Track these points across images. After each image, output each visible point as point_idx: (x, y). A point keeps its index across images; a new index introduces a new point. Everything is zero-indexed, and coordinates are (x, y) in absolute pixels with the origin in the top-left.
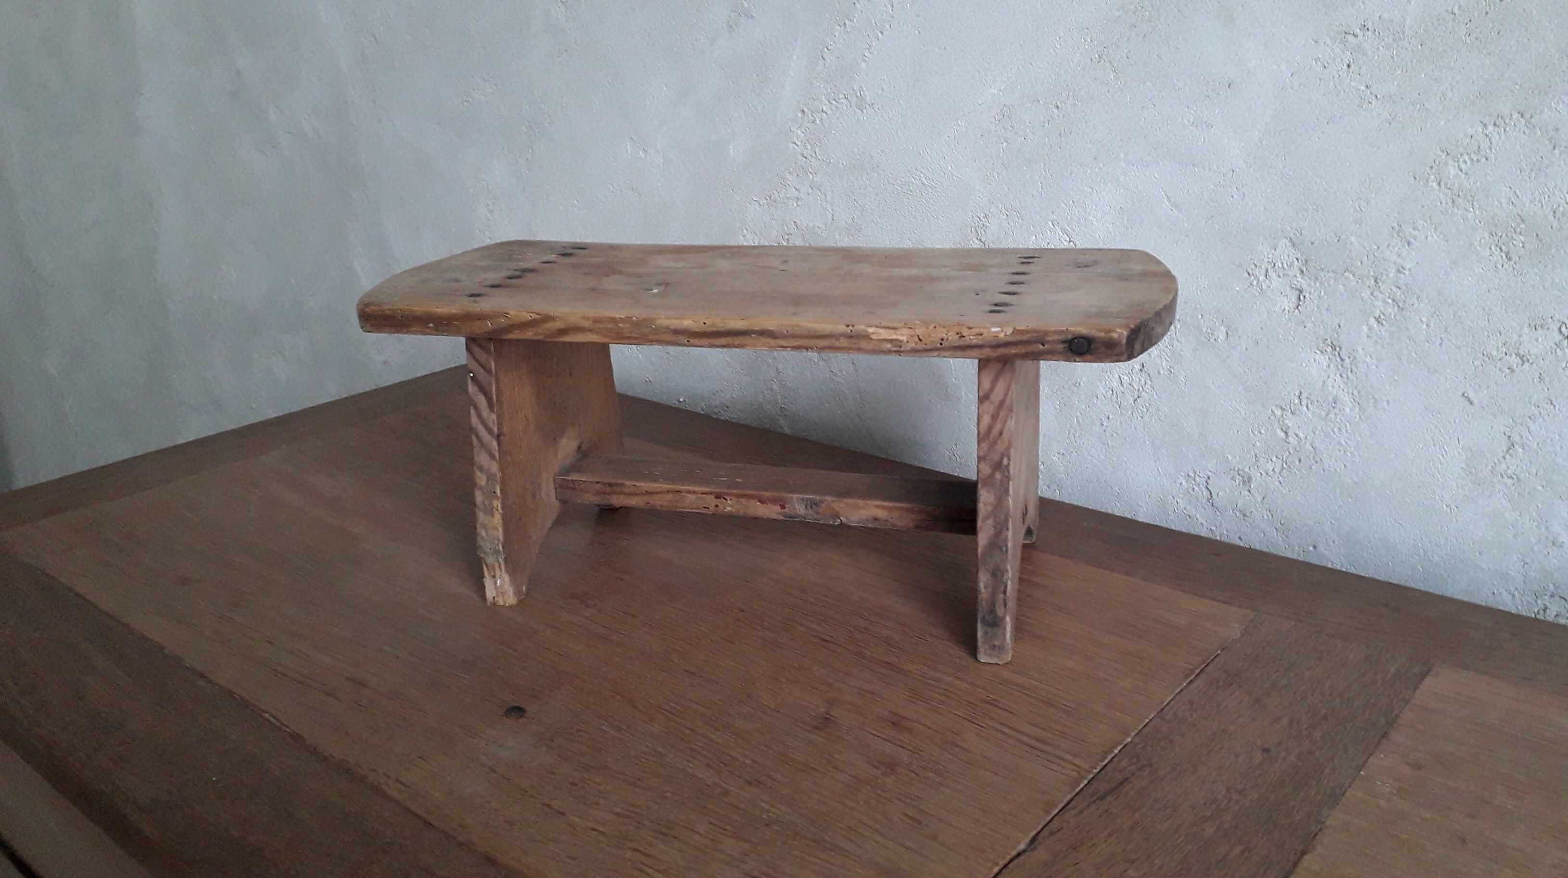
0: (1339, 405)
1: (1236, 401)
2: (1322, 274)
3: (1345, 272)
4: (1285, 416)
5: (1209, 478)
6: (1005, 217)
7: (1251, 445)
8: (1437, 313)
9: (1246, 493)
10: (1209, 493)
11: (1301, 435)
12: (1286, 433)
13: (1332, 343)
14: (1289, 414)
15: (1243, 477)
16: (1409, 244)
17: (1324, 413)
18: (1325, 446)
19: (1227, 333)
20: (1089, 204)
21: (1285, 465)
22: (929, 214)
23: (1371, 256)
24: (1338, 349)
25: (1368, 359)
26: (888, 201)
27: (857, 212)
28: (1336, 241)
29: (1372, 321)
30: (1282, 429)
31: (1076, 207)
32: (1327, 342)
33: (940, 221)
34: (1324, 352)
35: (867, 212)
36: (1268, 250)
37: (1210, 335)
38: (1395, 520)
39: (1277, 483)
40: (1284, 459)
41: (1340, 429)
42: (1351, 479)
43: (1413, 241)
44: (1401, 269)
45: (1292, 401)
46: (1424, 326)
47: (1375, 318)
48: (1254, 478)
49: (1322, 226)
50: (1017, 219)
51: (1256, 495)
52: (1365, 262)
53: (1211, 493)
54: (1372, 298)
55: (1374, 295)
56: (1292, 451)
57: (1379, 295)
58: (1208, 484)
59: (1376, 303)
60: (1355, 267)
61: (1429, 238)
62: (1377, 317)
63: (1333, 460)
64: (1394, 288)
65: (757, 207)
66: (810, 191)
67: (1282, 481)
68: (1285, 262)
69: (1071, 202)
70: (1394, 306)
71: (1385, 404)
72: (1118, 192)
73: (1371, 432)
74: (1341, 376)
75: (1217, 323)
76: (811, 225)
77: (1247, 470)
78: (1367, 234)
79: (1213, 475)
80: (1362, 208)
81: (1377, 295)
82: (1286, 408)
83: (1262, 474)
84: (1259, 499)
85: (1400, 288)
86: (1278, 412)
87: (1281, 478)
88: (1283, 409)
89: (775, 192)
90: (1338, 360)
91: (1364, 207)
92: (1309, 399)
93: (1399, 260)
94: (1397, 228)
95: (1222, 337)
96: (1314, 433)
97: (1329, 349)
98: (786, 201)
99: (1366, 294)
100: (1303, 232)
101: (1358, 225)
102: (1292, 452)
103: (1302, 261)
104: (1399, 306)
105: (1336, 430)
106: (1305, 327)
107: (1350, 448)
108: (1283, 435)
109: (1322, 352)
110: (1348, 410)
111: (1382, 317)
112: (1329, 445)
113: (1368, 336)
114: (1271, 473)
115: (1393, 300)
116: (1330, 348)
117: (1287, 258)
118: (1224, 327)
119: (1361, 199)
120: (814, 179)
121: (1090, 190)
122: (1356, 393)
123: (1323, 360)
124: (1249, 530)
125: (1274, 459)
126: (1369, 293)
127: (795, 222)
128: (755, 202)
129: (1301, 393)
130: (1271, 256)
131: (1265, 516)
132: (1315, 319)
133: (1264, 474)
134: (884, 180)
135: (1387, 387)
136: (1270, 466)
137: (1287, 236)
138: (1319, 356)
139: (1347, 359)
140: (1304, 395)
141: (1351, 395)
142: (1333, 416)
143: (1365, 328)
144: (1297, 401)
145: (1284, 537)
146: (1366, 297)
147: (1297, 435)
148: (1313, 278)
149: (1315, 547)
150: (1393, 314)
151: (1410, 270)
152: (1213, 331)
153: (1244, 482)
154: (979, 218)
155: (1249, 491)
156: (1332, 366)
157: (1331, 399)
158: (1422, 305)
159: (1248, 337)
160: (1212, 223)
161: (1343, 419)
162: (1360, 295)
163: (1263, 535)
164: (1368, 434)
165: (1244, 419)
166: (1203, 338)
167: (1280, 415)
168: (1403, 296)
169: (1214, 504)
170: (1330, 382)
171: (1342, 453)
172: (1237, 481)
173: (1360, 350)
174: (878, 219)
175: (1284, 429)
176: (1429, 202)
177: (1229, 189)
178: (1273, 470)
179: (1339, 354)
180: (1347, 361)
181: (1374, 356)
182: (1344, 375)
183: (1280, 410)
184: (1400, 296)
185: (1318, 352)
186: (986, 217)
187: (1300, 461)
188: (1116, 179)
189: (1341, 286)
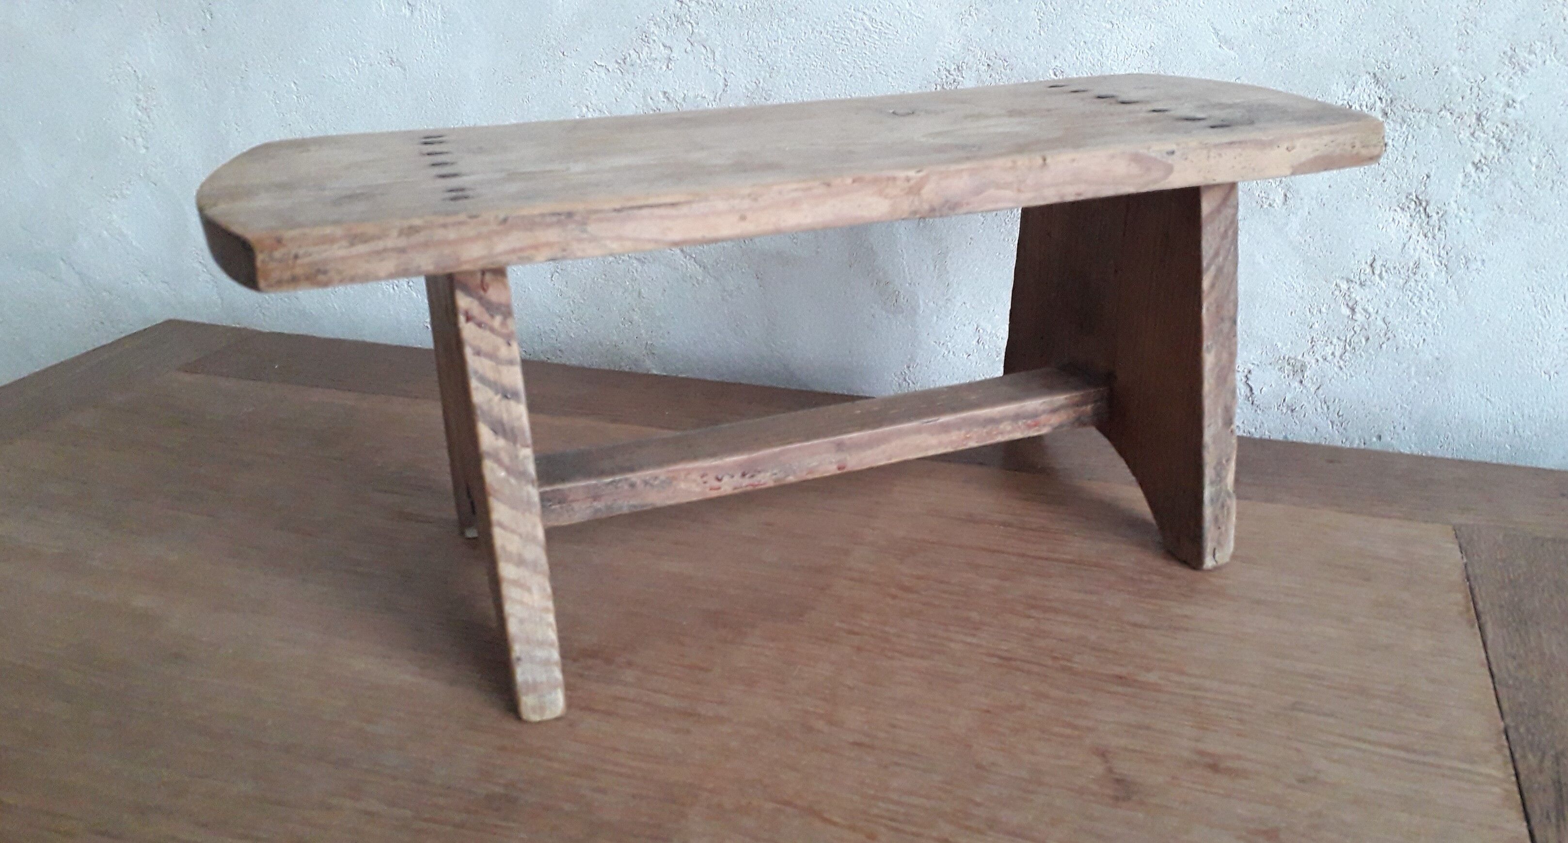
0: (1421, 270)
1: (1292, 277)
2: (1411, 115)
3: (1441, 111)
4: (1352, 290)
5: (1250, 372)
6: (986, 67)
7: (1307, 329)
8: (1551, 151)
9: (1297, 384)
10: (1249, 389)
11: (1371, 310)
12: (1353, 310)
13: (1417, 197)
14: (1357, 287)
15: (1293, 366)
16: (1523, 70)
17: (1401, 282)
18: (1400, 319)
19: (1286, 195)
20: (1108, 44)
21: (1347, 347)
22: (875, 71)
23: (1475, 90)
24: (1424, 204)
25: (1462, 213)
26: (812, 56)
27: (763, 73)
28: (1433, 74)
29: (1470, 168)
30: (1347, 305)
31: (1089, 49)
32: (1411, 197)
33: (890, 79)
34: (1406, 209)
35: (779, 72)
36: (1345, 90)
37: (1264, 200)
38: (1482, 396)
39: (1336, 369)
40: (1348, 341)
41: (1421, 299)
42: (1431, 355)
43: (1528, 67)
44: (1511, 102)
45: (1362, 271)
46: (1534, 169)
47: (1473, 163)
48: (1309, 366)
49: (1417, 55)
50: (1003, 70)
51: (1309, 385)
52: (1467, 98)
53: (1251, 390)
54: (1473, 139)
55: (1476, 135)
56: (1357, 329)
57: (1482, 135)
58: (1248, 379)
59: (1477, 145)
60: (1454, 104)
61: (1548, 62)
62: (1476, 161)
63: (1410, 335)
64: (1500, 126)
65: (603, 75)
66: (689, 48)
67: (1342, 366)
68: (1364, 103)
69: (1082, 43)
70: (1498, 147)
71: (1479, 263)
72: (1148, 28)
73: (1459, 298)
74: (1426, 236)
75: (1273, 184)
76: (691, 94)
77: (1300, 357)
78: (1473, 62)
79: (1256, 368)
80: (1468, 31)
81: (1479, 136)
82: (1354, 280)
83: (1317, 361)
84: (1313, 390)
85: (1507, 126)
86: (1344, 286)
87: (1342, 363)
88: (1349, 281)
89: (632, 52)
90: (1423, 216)
91: (1471, 29)
92: (1385, 266)
93: (1509, 92)
94: (1510, 53)
95: (1279, 200)
96: (1388, 306)
97: (1413, 205)
98: (649, 63)
99: (1465, 135)
100: (1391, 65)
101: (1462, 52)
102: (1358, 332)
103: (1387, 100)
104: (1504, 148)
105: (1415, 300)
106: (1384, 181)
107: (1433, 318)
108: (1348, 312)
109: (1402, 209)
110: (1432, 275)
111: (1483, 161)
112: (1405, 318)
113: (1463, 186)
114: (1330, 358)
115: (1498, 140)
116: (1413, 203)
117: (1367, 98)
118: (1282, 188)
119: (1468, 20)
120: (696, 31)
121: (1109, 26)
122: (1443, 253)
123: (1404, 218)
124: (1298, 427)
125: (1335, 341)
126: (1468, 134)
127: (665, 93)
128: (601, 68)
129: (1374, 260)
130: (1346, 97)
131: (1319, 409)
132: (1397, 170)
133: (1321, 360)
134: (806, 26)
135: (1484, 244)
136: (1329, 350)
137: (1371, 70)
138: (1400, 216)
139: (1434, 214)
140: (1378, 265)
141: (1436, 257)
142: (1413, 284)
143: (1461, 176)
144: (1368, 270)
145: (1341, 430)
146: (1465, 138)
147: (1366, 311)
148: (1399, 120)
149: (1380, 437)
150: (1497, 157)
151: (1521, 103)
152: (1268, 194)
153: (1295, 373)
154: (949, 71)
155: (1301, 382)
156: (1415, 224)
157: (1411, 264)
158: (1533, 143)
159: (1312, 198)
160: (1274, 60)
161: (1425, 286)
162: (1458, 137)
163: (1314, 430)
164: (1456, 300)
165: (1301, 298)
166: (1254, 204)
167: (1347, 289)
168: (1511, 135)
169: (1255, 402)
170: (1411, 245)
171: (1422, 325)
172: (1286, 372)
173: (1452, 203)
174: (796, 81)
175: (1350, 304)
176: (1550, 20)
177: (1299, 16)
178: (1333, 354)
179: (1425, 209)
180: (1435, 217)
181: (1469, 209)
182: (1429, 235)
183: (1345, 282)
184: (1507, 134)
185: (1398, 209)
186: (959, 69)
187: (1367, 339)
188: (1147, 11)
189: (1435, 129)
